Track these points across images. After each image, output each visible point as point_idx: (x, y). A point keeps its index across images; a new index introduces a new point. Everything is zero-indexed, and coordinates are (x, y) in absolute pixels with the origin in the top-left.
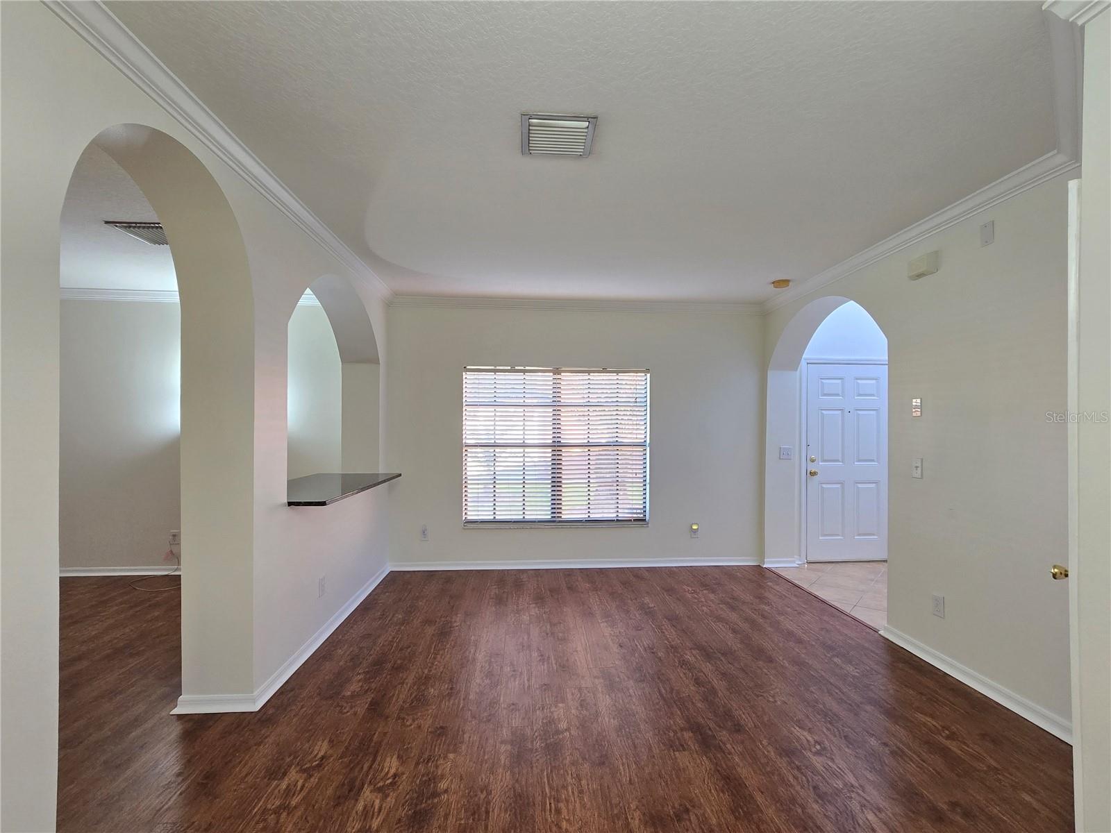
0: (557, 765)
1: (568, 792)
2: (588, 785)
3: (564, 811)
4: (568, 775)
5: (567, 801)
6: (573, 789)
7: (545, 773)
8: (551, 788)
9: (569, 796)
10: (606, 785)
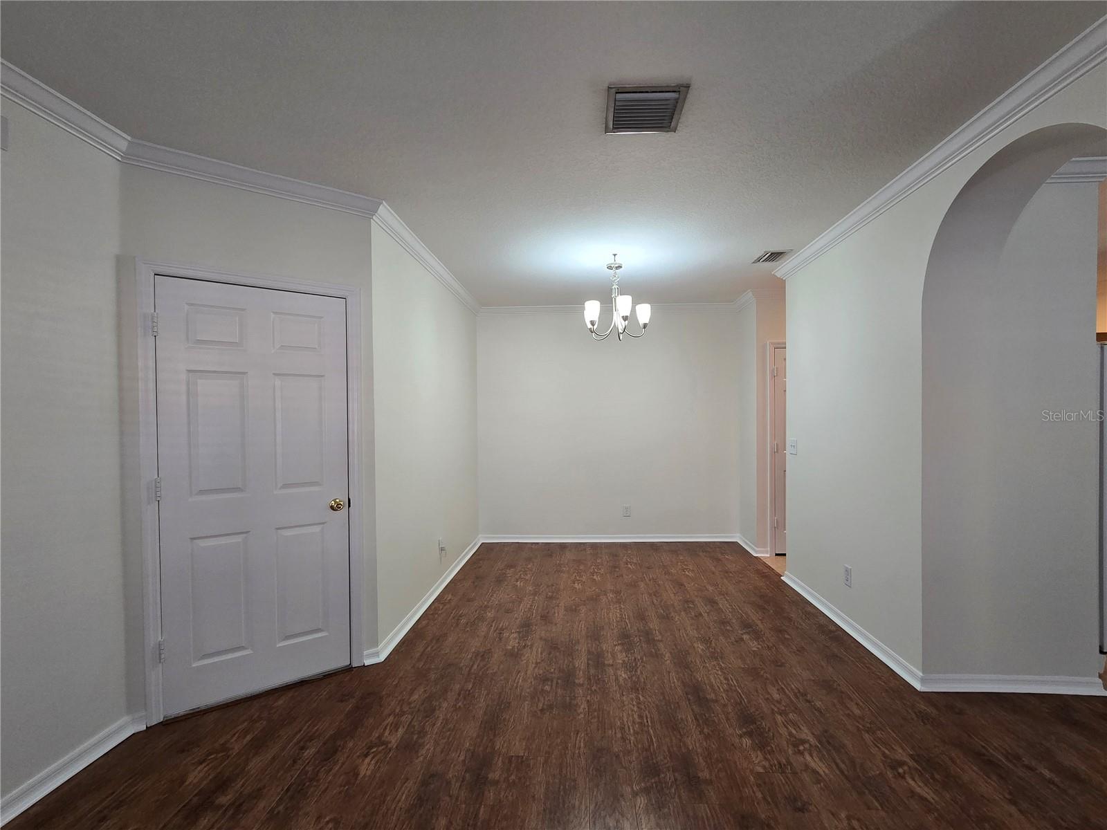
0: (645, 753)
1: (633, 729)
2: (615, 733)
3: (636, 716)
4: (634, 743)
5: (634, 722)
6: (629, 731)
7: (655, 745)
8: (648, 732)
9: (632, 726)
10: (600, 732)
